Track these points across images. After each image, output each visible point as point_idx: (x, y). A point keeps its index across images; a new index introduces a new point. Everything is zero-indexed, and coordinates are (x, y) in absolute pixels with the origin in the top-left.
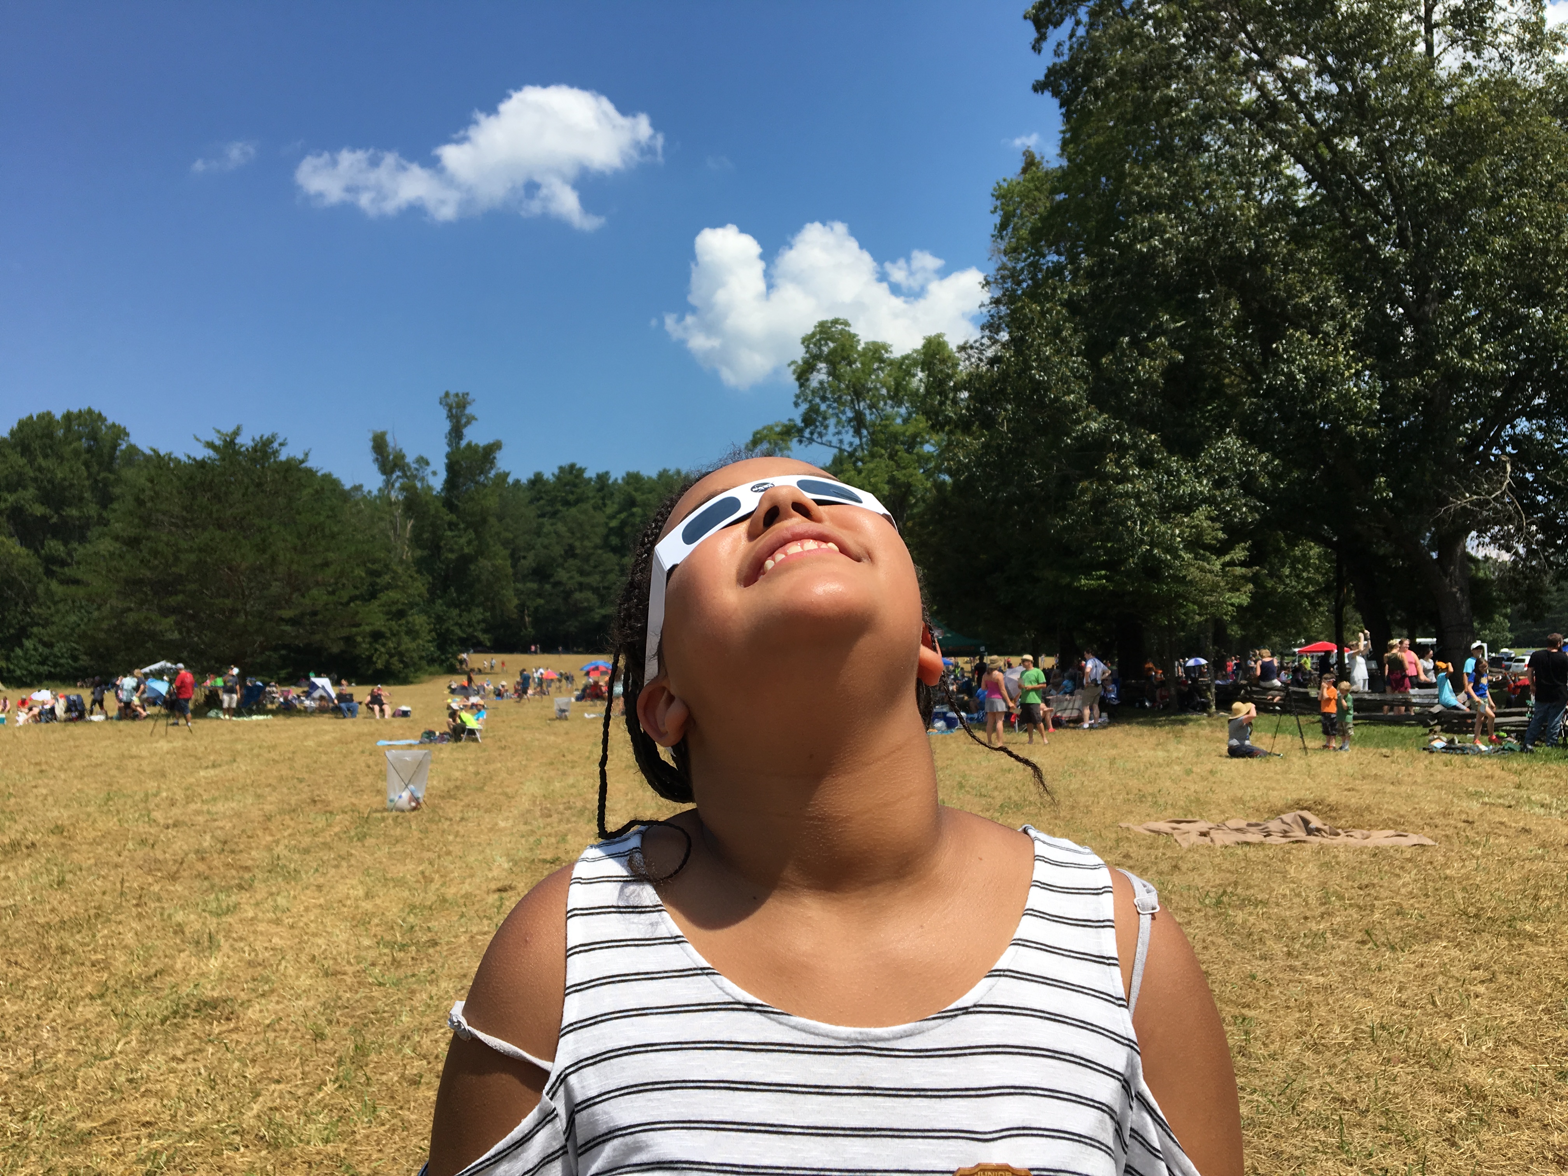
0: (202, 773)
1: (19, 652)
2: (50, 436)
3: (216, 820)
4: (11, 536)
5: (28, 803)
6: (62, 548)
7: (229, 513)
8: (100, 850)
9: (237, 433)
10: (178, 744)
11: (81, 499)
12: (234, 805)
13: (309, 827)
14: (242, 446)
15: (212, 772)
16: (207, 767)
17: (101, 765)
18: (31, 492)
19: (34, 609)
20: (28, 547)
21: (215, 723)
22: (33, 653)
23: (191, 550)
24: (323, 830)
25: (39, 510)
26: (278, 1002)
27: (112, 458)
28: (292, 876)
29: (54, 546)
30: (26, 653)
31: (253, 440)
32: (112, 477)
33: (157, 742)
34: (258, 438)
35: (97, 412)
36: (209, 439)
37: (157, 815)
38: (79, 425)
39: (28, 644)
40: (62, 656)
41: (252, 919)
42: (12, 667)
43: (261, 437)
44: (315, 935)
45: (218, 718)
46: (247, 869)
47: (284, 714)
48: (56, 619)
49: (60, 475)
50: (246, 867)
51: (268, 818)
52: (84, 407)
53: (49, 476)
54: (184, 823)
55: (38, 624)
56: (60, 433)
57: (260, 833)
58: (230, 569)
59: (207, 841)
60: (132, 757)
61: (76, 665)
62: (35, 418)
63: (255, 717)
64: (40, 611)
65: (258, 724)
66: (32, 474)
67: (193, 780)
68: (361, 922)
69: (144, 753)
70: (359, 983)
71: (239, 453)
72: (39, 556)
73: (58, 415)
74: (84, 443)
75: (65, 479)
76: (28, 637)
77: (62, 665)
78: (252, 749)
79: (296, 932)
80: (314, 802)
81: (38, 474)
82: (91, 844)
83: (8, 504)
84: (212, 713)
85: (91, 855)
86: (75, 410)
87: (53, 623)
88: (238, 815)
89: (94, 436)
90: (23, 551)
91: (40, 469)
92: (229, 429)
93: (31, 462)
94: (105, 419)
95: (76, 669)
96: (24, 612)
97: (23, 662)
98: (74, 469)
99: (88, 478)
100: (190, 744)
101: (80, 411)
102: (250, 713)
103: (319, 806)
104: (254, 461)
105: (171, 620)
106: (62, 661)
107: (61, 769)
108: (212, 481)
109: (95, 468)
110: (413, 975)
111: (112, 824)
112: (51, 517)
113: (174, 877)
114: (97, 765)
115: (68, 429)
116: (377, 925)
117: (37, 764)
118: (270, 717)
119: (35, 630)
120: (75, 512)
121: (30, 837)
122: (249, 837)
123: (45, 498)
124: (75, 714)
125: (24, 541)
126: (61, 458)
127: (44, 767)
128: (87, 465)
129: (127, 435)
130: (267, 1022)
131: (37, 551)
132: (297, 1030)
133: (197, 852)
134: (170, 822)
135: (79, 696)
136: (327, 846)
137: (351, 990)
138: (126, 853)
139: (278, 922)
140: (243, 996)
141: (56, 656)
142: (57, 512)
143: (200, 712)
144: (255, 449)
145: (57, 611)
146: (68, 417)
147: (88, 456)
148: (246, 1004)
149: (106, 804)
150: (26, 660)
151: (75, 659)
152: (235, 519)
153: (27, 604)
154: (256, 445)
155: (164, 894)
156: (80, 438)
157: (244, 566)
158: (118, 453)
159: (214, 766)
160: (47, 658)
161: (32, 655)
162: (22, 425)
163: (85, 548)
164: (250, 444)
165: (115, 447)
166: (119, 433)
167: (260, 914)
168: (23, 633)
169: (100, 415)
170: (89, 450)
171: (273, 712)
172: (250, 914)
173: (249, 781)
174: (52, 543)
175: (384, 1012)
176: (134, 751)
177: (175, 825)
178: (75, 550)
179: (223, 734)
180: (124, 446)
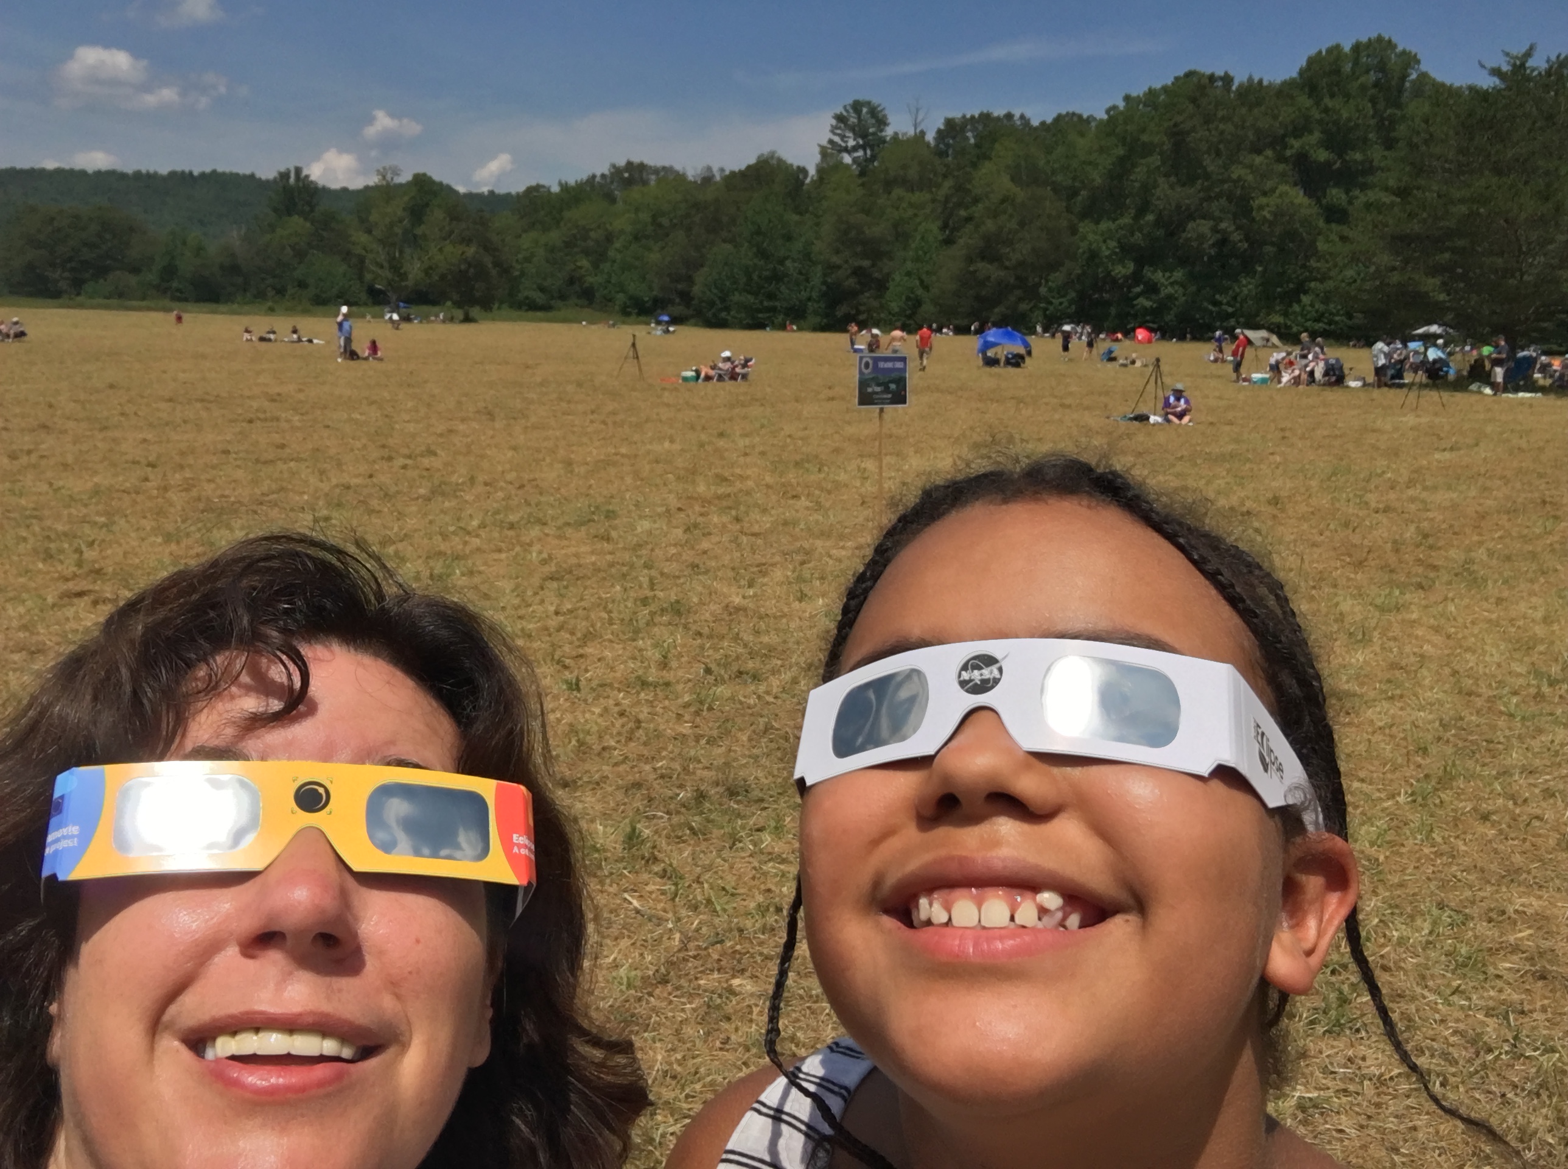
0: (1437, 456)
1: (1296, 308)
2: (1338, 72)
3: (1428, 510)
4: (1296, 184)
5: (1260, 470)
6: (1344, 196)
7: (1510, 154)
8: (1305, 526)
9: (1528, 54)
10: (1424, 420)
11: (1365, 140)
12: (1455, 495)
13: (1526, 531)
14: (1533, 70)
15: (1447, 455)
16: (1444, 450)
17: (1341, 436)
18: (1316, 136)
19: (1313, 263)
20: (1310, 197)
21: (1474, 398)
22: (1309, 308)
23: (1462, 201)
24: (1539, 537)
25: (1322, 155)
26: (1402, 709)
27: (1400, 90)
28: (1476, 582)
29: (1336, 195)
30: (1303, 309)
31: (1548, 61)
32: (1399, 113)
33: (1405, 415)
34: (1553, 58)
35: (1387, 38)
36: (1495, 65)
37: (1372, 498)
38: (1368, 56)
39: (1306, 299)
40: (1338, 314)
41: (1414, 621)
42: (1289, 323)
43: (1558, 57)
44: (1468, 649)
45: (1480, 392)
46: (1435, 568)
47: (1556, 393)
48: (1332, 274)
49: (1345, 115)
50: (1435, 567)
51: (1483, 516)
52: (1374, 35)
53: (1335, 117)
54: (1394, 510)
55: (1316, 279)
56: (1348, 67)
57: (1468, 530)
58: (1506, 221)
59: (1410, 532)
60: (1374, 431)
61: (1350, 323)
62: (1324, 53)
63: (1521, 394)
64: (1319, 265)
65: (1522, 403)
66: (1317, 116)
67: (1425, 462)
68: (1525, 646)
69: (1388, 427)
70: (1489, 708)
71: (1529, 79)
72: (1321, 206)
73: (1347, 48)
74: (1372, 77)
75: (1349, 120)
76: (1306, 292)
77: (1336, 323)
78: (1501, 433)
79: (1451, 643)
80: (1544, 502)
81: (1323, 115)
82: (1299, 519)
83: (1294, 151)
84: (1474, 387)
85: (1295, 530)
86: (1364, 39)
87: (1330, 278)
88: (1454, 506)
89: (1382, 67)
90: (1306, 201)
91: (1326, 110)
92: (1519, 50)
93: (1317, 104)
94: (1395, 46)
95: (1350, 328)
96: (1304, 266)
97: (1299, 318)
98: (1361, 107)
99: (1373, 117)
100: (1437, 420)
101: (1370, 39)
102: (1517, 390)
103: (1548, 507)
104: (1547, 87)
105: (1436, 281)
106: (1337, 318)
107: (1302, 438)
108: (1495, 116)
109: (1381, 106)
110: (1551, 714)
111: (1325, 502)
112: (1335, 163)
113: (1360, 564)
114: (1336, 437)
115: (1356, 62)
116: (1541, 653)
117: (1282, 430)
118: (1539, 395)
119: (1313, 285)
120: (1358, 156)
121: (1249, 504)
122: (1455, 533)
123: (1328, 143)
124: (1333, 379)
125: (1309, 192)
126: (1348, 96)
127: (1287, 434)
128: (1373, 101)
129: (1418, 62)
130: (1381, 724)
131: (1319, 201)
132: (1405, 739)
133: (1395, 542)
134: (1381, 506)
135: (1337, 360)
136: (1534, 556)
137: (1478, 713)
138: (1327, 533)
139: (1437, 630)
140: (1372, 694)
141: (1331, 314)
142: (1340, 156)
143: (1460, 385)
144: (1549, 73)
145: (1336, 266)
146: (1357, 48)
147: (1373, 91)
148: (1369, 704)
149: (1329, 479)
150: (1302, 315)
151: (1350, 317)
152: (1517, 160)
153: (1307, 258)
154: (1551, 68)
155: (1342, 582)
156: (1367, 72)
157: (1523, 215)
158: (1407, 84)
159: (1452, 449)
160: (1323, 315)
161: (1309, 312)
162: (1311, 61)
163: (1366, 195)
164: (1544, 66)
165: (1404, 77)
166: (1410, 60)
167: (1425, 619)
168: (1301, 289)
169: (1390, 41)
170: (1376, 85)
171: (1543, 390)
172: (1414, 616)
173: (1483, 471)
174: (1334, 191)
175: (1499, 743)
176: (1379, 424)
177: (1385, 511)
178: (1357, 198)
179: (1478, 412)
180: (1414, 76)
